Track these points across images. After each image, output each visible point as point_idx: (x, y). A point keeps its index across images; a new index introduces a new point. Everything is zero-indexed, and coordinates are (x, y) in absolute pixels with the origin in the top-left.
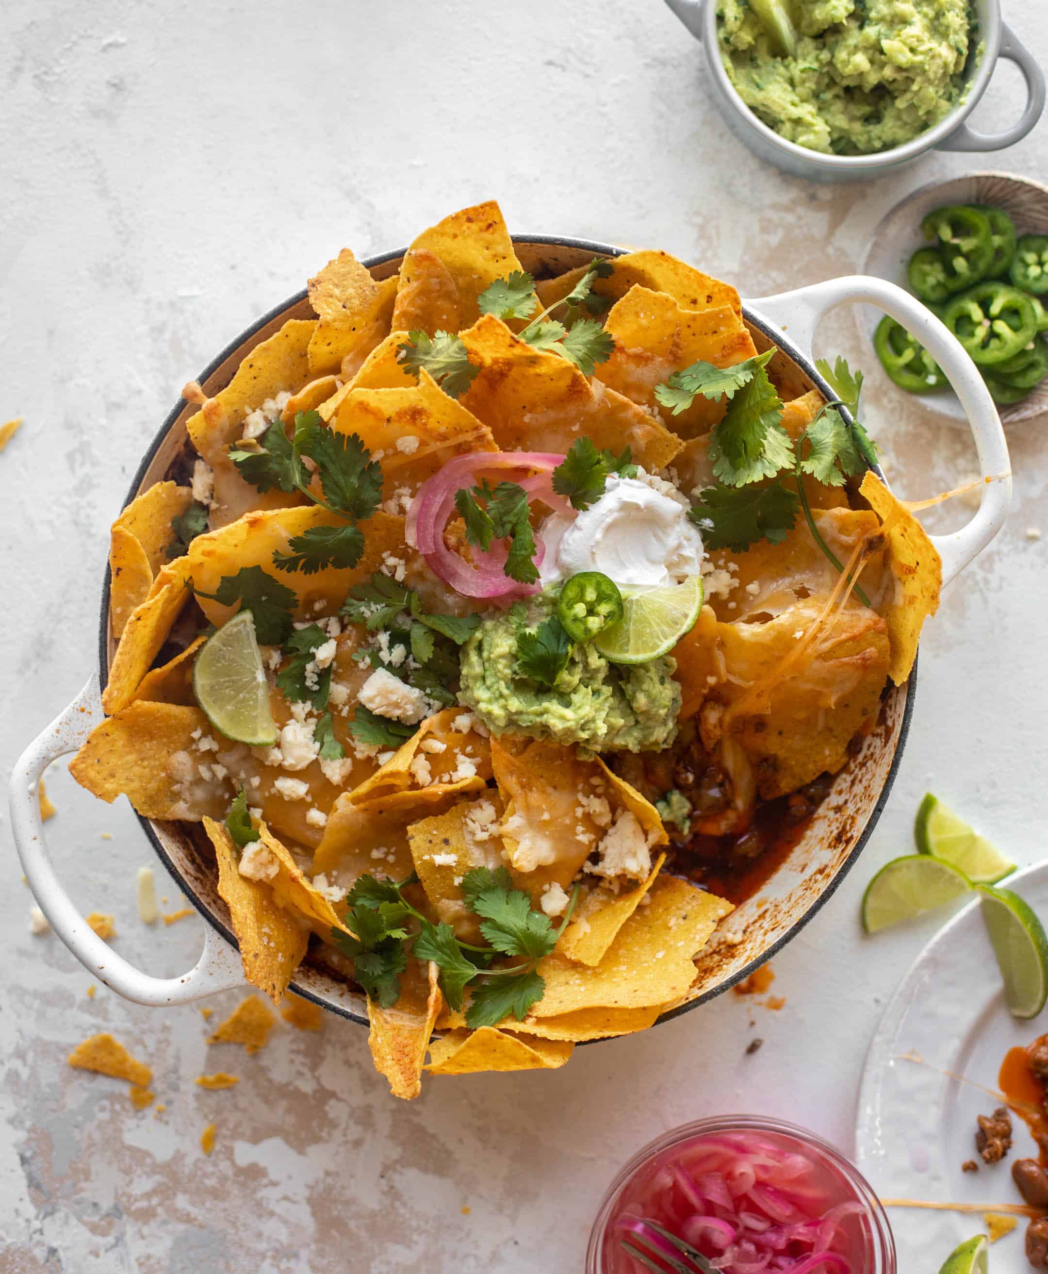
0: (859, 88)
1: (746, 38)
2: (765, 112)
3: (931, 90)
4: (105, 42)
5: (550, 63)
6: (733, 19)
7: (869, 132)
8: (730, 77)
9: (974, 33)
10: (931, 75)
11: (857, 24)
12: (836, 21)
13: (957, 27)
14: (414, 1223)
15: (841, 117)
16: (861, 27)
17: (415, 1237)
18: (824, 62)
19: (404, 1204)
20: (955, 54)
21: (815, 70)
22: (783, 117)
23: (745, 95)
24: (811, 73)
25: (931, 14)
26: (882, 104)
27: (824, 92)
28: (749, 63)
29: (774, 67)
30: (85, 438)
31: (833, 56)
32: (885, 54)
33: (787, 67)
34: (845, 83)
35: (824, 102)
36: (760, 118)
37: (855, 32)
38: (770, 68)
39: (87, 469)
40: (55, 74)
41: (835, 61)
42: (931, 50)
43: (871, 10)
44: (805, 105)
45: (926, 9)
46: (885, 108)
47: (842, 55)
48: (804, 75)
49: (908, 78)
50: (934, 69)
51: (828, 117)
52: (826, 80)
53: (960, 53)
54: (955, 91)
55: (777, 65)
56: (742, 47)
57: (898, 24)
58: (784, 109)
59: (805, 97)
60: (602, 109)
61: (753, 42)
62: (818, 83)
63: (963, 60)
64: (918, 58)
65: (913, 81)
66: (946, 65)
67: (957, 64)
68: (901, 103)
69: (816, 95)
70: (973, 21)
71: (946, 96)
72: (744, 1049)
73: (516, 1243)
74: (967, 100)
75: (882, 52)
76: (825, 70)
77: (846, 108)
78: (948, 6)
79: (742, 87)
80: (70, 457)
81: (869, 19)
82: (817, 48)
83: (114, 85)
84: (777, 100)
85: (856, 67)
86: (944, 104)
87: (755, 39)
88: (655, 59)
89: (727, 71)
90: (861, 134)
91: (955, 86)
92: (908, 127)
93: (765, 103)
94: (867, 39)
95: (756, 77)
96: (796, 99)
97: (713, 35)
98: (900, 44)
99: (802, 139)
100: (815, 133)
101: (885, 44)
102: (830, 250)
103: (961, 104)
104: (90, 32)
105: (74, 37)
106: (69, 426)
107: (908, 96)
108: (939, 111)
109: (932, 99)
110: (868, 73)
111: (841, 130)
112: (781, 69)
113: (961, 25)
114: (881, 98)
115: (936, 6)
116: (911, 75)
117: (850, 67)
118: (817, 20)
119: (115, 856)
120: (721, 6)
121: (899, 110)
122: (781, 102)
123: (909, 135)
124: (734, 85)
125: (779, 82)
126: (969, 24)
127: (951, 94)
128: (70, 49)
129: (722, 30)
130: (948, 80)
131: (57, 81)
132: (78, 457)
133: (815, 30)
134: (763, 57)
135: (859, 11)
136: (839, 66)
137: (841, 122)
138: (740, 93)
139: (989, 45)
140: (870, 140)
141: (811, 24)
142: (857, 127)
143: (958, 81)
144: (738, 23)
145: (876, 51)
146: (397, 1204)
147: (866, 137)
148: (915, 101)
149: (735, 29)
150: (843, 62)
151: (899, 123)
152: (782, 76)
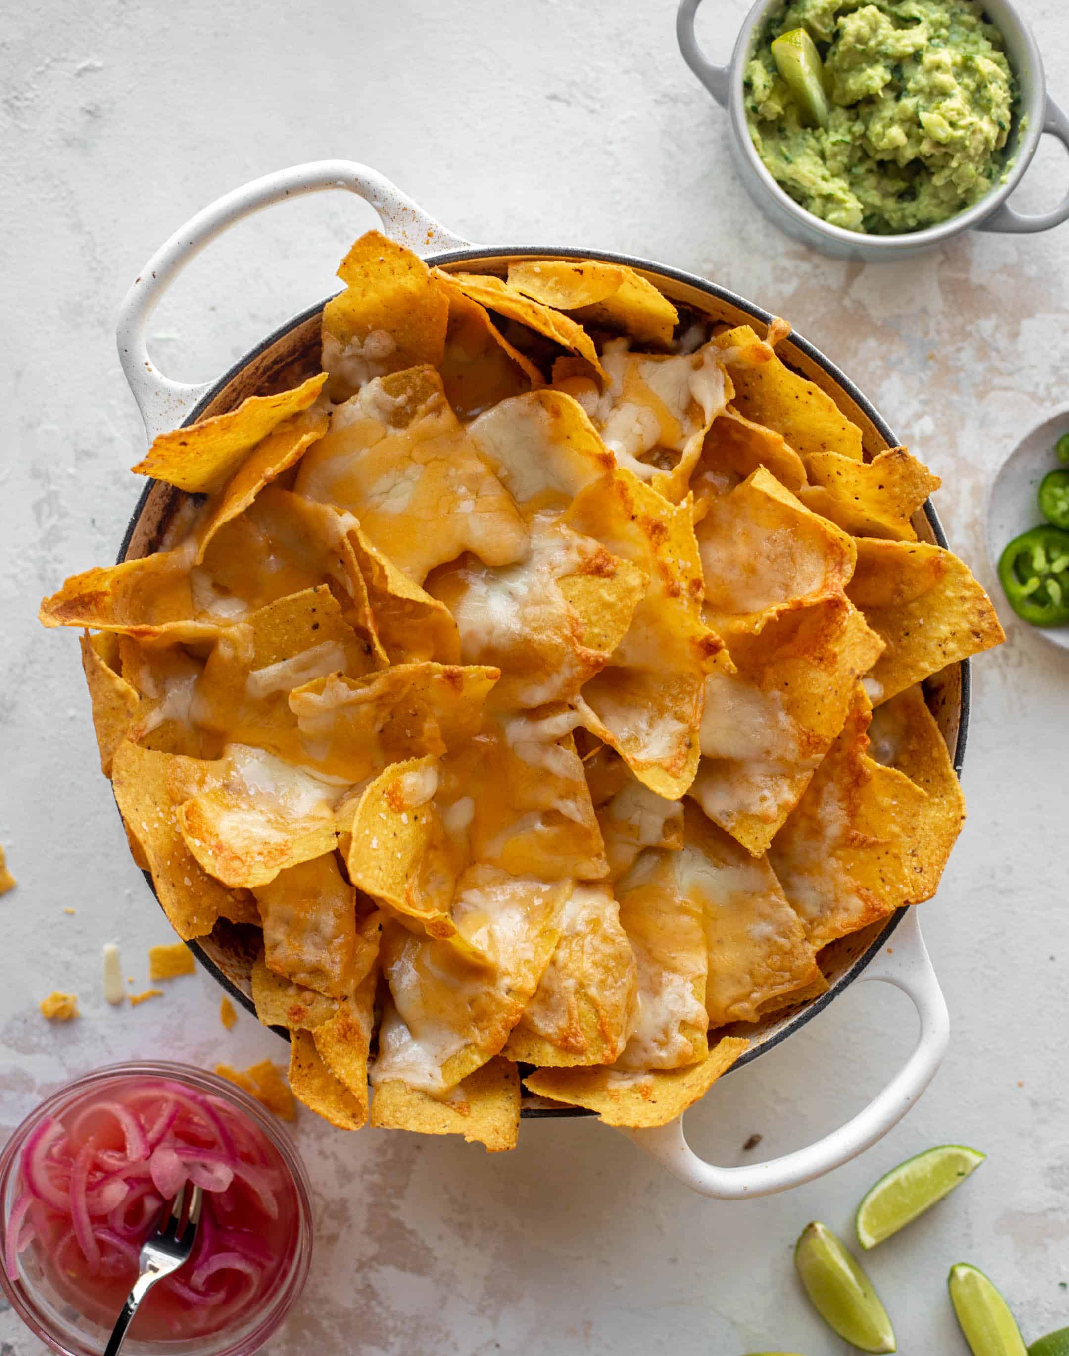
0: (894, 162)
1: (775, 108)
2: (794, 187)
3: (971, 167)
4: (80, 66)
5: (554, 97)
6: (761, 87)
7: (903, 209)
8: (758, 150)
9: (1016, 107)
10: (972, 152)
11: (894, 94)
12: (871, 92)
13: (1000, 100)
14: (390, 1323)
15: (875, 192)
16: (898, 98)
17: (392, 1339)
18: (857, 134)
19: (380, 1303)
20: (997, 129)
21: (847, 143)
22: (813, 192)
23: (772, 168)
24: (843, 146)
25: (973, 85)
26: (917, 180)
27: (856, 166)
28: (777, 134)
29: (804, 139)
30: (53, 487)
31: (867, 128)
32: (923, 128)
33: (817, 139)
34: (879, 157)
35: (856, 177)
36: (788, 193)
37: (891, 103)
38: (800, 140)
39: (54, 520)
40: (26, 99)
41: (868, 133)
42: (972, 124)
43: (908, 80)
44: (836, 180)
45: (967, 80)
46: (921, 184)
47: (877, 127)
48: (836, 148)
49: (946, 153)
50: (974, 145)
51: (860, 193)
52: (859, 154)
53: (1002, 128)
54: (995, 168)
55: (807, 136)
56: (771, 117)
57: (938, 96)
58: (814, 184)
59: (836, 172)
60: (609, 148)
61: (782, 113)
62: (850, 157)
63: (1005, 135)
64: (959, 133)
65: (952, 157)
66: (987, 141)
67: (998, 139)
68: (938, 181)
69: (848, 170)
70: (1016, 94)
71: (986, 174)
72: (740, 1145)
73: (498, 1346)
74: (1008, 178)
75: (919, 125)
76: (858, 143)
77: (879, 183)
78: (990, 78)
79: (770, 159)
80: (37, 508)
81: (906, 89)
82: (850, 119)
83: (89, 112)
84: (808, 175)
85: (891, 141)
86: (984, 182)
87: (784, 109)
88: (665, 95)
89: (754, 142)
90: (894, 212)
91: (995, 162)
92: (945, 205)
93: (794, 177)
94: (903, 111)
95: (784, 149)
96: (827, 174)
97: (740, 103)
98: (940, 118)
99: (833, 216)
100: (846, 209)
101: (924, 117)
102: (847, 302)
103: (1002, 183)
104: (64, 55)
105: (47, 61)
106: (36, 474)
107: (947, 172)
108: (978, 190)
109: (973, 177)
110: (904, 147)
111: (874, 206)
112: (812, 142)
113: (1004, 98)
114: (917, 173)
115: (977, 77)
116: (950, 151)
117: (886, 140)
118: (851, 90)
119: (79, 932)
120: (749, 73)
121: (936, 187)
122: (811, 176)
123: (946, 214)
124: (762, 158)
125: (808, 155)
126: (1012, 97)
127: (991, 170)
128: (41, 73)
129: (750, 98)
130: (988, 156)
131: (28, 107)
132: (45, 509)
133: (848, 100)
134: (793, 128)
135: (896, 81)
136: (873, 139)
137: (874, 198)
138: (768, 166)
139: (1032, 120)
140: (903, 218)
141: (845, 93)
142: (891, 204)
143: (998, 157)
144: (767, 92)
145: (913, 124)
146: (373, 1303)
147: (899, 214)
148: (953, 178)
149: (764, 99)
150: (877, 135)
151: (935, 201)
152: (812, 149)
